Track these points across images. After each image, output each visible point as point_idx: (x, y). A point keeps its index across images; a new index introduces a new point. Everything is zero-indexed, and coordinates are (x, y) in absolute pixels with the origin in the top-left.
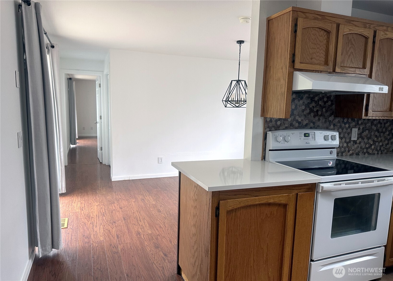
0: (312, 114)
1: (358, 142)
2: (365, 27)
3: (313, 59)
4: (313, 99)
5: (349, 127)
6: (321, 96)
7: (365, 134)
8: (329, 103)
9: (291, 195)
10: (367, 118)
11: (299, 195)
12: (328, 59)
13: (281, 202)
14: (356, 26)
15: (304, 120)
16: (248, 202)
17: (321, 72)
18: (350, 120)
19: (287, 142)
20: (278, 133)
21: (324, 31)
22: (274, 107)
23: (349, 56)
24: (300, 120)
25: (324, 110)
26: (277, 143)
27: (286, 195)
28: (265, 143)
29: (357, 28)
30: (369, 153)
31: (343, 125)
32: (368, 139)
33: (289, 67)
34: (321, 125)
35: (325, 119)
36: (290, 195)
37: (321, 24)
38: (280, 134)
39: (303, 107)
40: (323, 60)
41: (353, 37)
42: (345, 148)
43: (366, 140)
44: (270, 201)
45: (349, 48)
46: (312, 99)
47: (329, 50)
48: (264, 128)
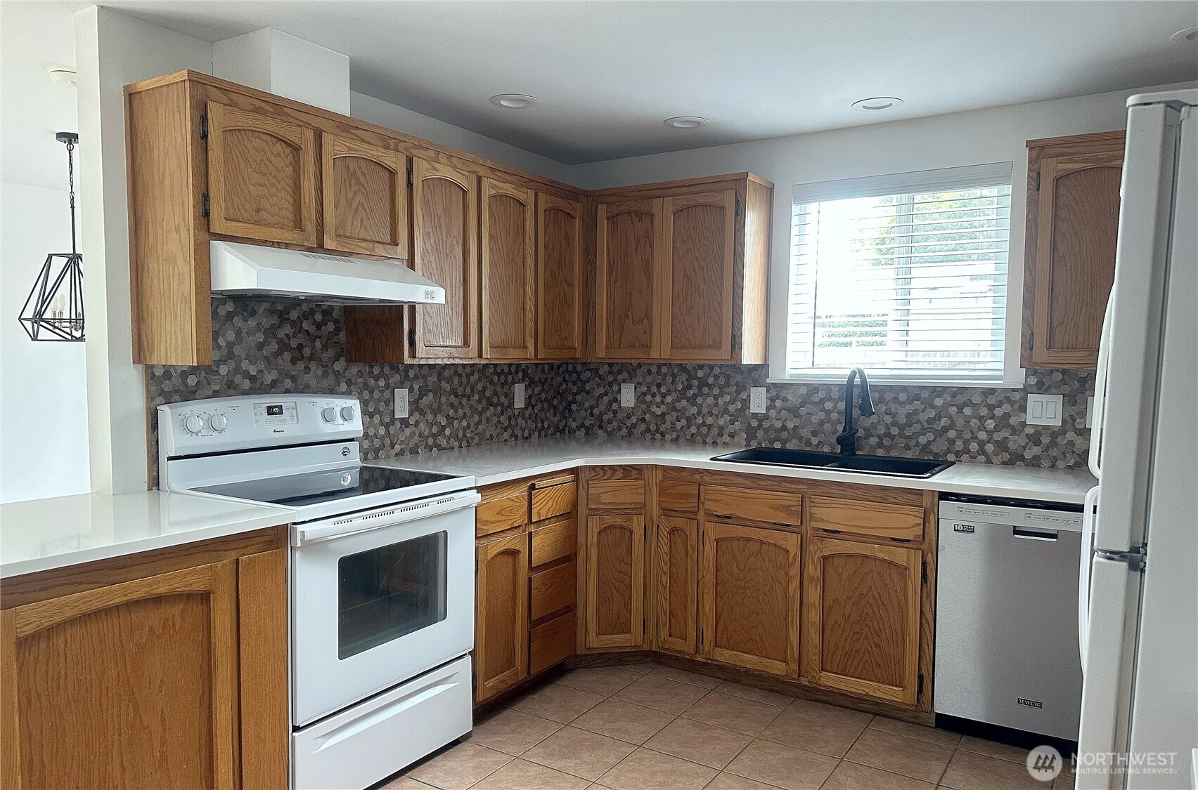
0: (287, 356)
1: (412, 422)
2: (387, 147)
3: (262, 212)
4: (286, 316)
5: (387, 386)
6: (304, 307)
7: (427, 403)
8: (331, 327)
9: (219, 564)
10: (415, 362)
11: (242, 562)
12: (302, 216)
13: (193, 587)
14: (363, 141)
15: (266, 372)
16: (88, 602)
17: (287, 246)
18: (387, 370)
19: (220, 432)
20: (190, 408)
21: (284, 145)
22: (168, 336)
23: (356, 211)
24: (253, 372)
25: (318, 344)
26: (189, 435)
27: (204, 568)
28: (156, 439)
29: (366, 146)
30: (440, 448)
31: (372, 382)
32: (435, 413)
33: (194, 229)
34: (313, 383)
35: (323, 366)
36: (217, 567)
37: (272, 126)
38: (198, 411)
39: (260, 337)
40: (291, 216)
41: (360, 168)
42: (382, 439)
43: (430, 417)
44: (159, 591)
45: (352, 193)
46: (283, 316)
47: (302, 193)
48: (147, 397)
